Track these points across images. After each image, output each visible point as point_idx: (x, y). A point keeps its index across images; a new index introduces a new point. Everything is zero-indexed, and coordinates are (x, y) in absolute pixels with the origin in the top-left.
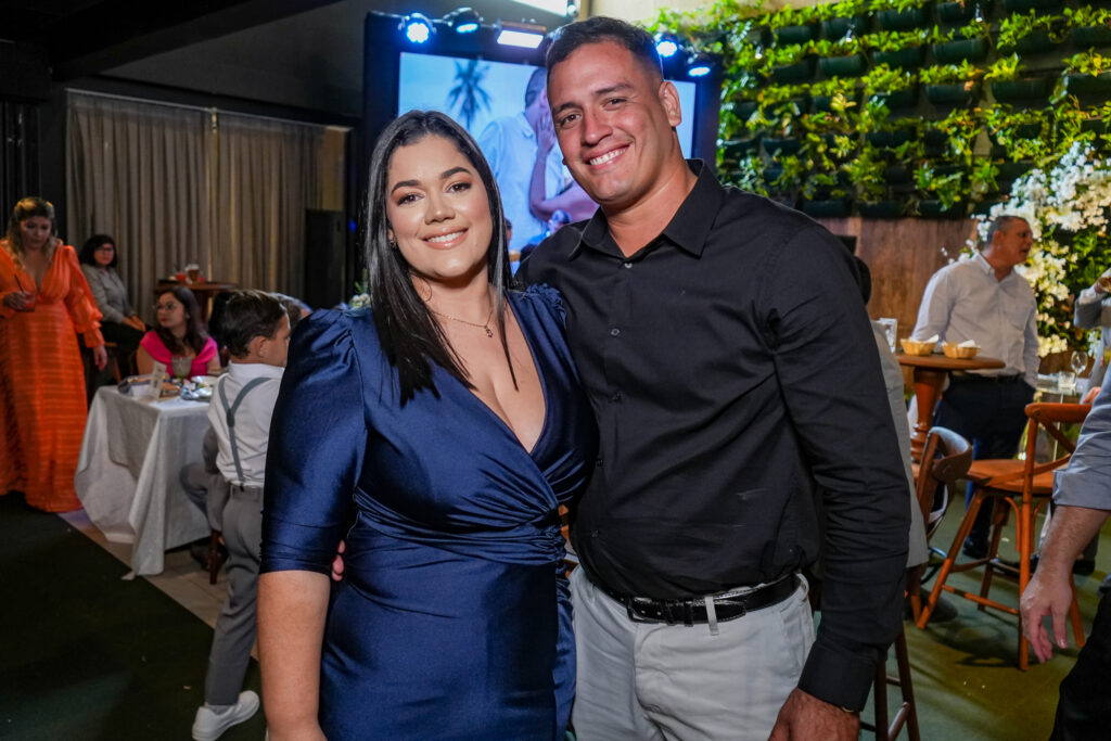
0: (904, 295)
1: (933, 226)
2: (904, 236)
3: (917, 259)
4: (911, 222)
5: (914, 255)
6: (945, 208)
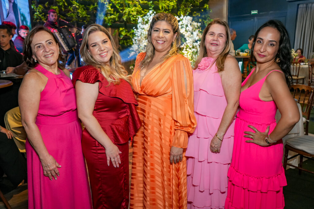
6: (109, 25)
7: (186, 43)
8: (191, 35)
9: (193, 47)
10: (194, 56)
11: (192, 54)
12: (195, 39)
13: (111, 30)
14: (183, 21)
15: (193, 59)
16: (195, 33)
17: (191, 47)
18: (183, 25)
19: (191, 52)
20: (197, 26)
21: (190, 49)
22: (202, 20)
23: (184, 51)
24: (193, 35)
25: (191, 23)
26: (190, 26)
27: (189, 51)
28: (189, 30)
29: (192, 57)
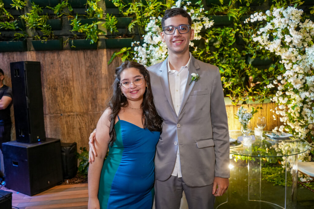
0: (70, 95)
1: (81, 54)
2: (65, 61)
3: (74, 74)
4: (68, 53)
5: (73, 72)
6: (93, 42)
7: (284, 78)
8: (299, 57)
9: (305, 88)
10: (306, 110)
11: (301, 105)
13: (107, 54)
14: (275, 21)
15: (306, 119)
17: (298, 87)
18: (276, 30)
19: (299, 99)
21: (296, 91)
23: (278, 97)
24: (304, 57)
25: (298, 24)
26: (297, 32)
27: (292, 98)
28: (291, 42)
29: (300, 113)
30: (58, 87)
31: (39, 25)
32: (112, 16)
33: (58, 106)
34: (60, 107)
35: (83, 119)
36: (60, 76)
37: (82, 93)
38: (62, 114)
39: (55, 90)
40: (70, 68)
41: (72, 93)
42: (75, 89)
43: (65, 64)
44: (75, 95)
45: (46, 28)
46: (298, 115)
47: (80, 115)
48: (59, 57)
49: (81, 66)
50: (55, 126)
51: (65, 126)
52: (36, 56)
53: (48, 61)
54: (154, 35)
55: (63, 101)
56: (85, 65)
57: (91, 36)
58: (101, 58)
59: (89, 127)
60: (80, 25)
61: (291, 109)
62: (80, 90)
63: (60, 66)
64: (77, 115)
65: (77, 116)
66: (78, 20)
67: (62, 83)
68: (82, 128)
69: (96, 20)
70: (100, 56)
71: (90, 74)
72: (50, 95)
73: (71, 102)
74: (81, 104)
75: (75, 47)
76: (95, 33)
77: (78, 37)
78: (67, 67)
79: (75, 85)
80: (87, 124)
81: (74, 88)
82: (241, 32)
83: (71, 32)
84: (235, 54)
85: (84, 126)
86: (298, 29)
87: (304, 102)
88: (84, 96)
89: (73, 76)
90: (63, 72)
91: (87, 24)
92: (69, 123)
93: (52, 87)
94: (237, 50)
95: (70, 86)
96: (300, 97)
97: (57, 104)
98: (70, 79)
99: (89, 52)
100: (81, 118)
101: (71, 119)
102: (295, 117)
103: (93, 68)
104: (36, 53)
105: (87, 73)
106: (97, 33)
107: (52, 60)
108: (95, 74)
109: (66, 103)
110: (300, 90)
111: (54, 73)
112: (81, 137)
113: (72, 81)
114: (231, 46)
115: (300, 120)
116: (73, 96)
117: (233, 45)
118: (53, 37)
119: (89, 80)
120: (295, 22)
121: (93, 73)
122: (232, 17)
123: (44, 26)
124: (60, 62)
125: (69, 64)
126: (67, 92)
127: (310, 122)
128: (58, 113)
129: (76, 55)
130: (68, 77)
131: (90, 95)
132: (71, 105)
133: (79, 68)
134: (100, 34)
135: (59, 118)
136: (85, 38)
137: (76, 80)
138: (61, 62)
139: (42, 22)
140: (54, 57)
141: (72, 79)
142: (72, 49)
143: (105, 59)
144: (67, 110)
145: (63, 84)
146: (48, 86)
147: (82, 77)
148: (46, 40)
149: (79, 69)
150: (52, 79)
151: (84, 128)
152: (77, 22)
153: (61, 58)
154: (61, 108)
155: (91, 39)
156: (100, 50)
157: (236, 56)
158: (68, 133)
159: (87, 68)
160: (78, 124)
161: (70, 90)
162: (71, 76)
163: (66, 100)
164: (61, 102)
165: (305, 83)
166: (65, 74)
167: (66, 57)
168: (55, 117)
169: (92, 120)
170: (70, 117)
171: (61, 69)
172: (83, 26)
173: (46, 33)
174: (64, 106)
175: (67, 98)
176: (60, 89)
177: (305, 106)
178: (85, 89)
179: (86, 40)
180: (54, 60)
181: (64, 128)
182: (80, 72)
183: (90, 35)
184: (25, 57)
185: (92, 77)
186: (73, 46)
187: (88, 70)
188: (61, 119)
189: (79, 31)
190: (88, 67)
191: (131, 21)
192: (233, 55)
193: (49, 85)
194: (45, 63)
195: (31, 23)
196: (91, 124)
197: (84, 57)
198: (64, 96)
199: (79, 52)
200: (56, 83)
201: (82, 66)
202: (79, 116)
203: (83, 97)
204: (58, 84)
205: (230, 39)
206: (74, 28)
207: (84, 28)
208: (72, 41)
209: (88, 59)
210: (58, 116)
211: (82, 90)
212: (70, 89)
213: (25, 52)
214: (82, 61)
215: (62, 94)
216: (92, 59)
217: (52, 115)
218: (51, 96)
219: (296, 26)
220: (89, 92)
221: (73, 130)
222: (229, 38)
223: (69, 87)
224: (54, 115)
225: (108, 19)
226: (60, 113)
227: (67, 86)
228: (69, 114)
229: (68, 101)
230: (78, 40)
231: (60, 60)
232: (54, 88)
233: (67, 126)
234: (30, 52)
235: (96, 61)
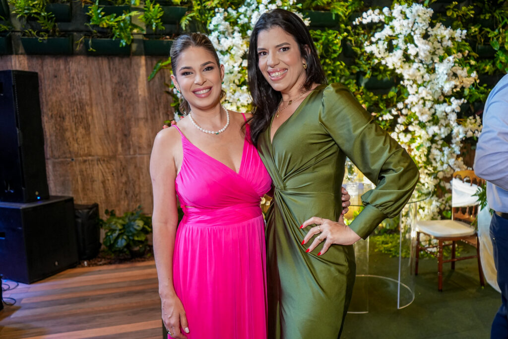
0: (87, 128)
1: (104, 63)
2: (77, 73)
3: (93, 94)
4: (82, 60)
5: (90, 92)
6: (124, 44)
7: (406, 107)
8: (427, 77)
9: (435, 120)
10: (435, 152)
11: (429, 144)
12: (442, 89)
13: (146, 64)
14: (395, 23)
15: (434, 164)
16: (442, 69)
17: (424, 118)
18: (397, 37)
19: (426, 137)
20: (452, 39)
21: (422, 125)
22: (481, 30)
23: (398, 133)
24: (433, 76)
25: (426, 30)
26: (424, 41)
27: (417, 134)
28: (417, 55)
29: (427, 156)
30: (66, 115)
31: (34, 11)
32: (155, 4)
33: (66, 145)
34: (70, 147)
35: (109, 167)
36: (69, 97)
37: (107, 125)
38: (74, 159)
39: (62, 119)
40: (85, 85)
41: (89, 126)
42: (95, 119)
43: (78, 78)
44: (95, 128)
45: (46, 18)
46: (424, 159)
47: (104, 160)
48: (67, 67)
49: (103, 81)
50: (62, 179)
51: (79, 177)
52: (28, 63)
53: (49, 72)
54: (222, 36)
55: (75, 138)
56: (111, 81)
57: (122, 34)
58: (136, 71)
59: (118, 178)
60: (103, 16)
61: (415, 150)
62: (103, 122)
63: (69, 81)
64: (98, 160)
65: (99, 163)
66: (99, 8)
67: (73, 109)
68: (107, 182)
69: (129, 9)
70: (135, 67)
71: (119, 95)
72: (53, 127)
73: (87, 139)
74: (105, 143)
75: (94, 50)
76: (128, 30)
77: (99, 35)
78: (81, 83)
79: (94, 113)
80: (115, 175)
81: (93, 116)
82: (349, 38)
83: (87, 26)
84: (341, 70)
85: (109, 178)
86: (426, 36)
87: (432, 140)
88: (110, 130)
89: (91, 98)
90: (75, 91)
91: (115, 15)
92: (85, 173)
93: (57, 114)
94: (344, 64)
95: (86, 114)
96: (427, 133)
97: (65, 142)
98: (87, 103)
99: (117, 60)
100: (104, 165)
101: (88, 167)
102: (420, 161)
103: (124, 86)
104: (28, 59)
105: (113, 93)
106: (131, 30)
107: (55, 70)
108: (126, 96)
109: (81, 141)
110: (427, 124)
111: (60, 92)
112: (105, 195)
113: (90, 106)
114: (335, 58)
115: (427, 166)
116: (91, 130)
117: (339, 56)
118: (57, 34)
119: (118, 105)
120: (422, 26)
121: (124, 94)
122: (337, 15)
123: (43, 14)
124: (68, 74)
125: (84, 78)
126: (81, 123)
127: (440, 168)
128: (66, 157)
129: (96, 63)
130: (83, 99)
131: (120, 129)
132: (88, 143)
133: (102, 84)
134: (135, 31)
135: (69, 165)
136: (112, 37)
137: (97, 104)
138: (70, 75)
139: (39, 7)
140: (59, 65)
141: (89, 102)
142: (89, 54)
143: (143, 71)
144: (82, 153)
145: (74, 111)
146: (50, 114)
147: (106, 100)
148: (46, 38)
149: (100, 86)
150: (56, 102)
151: (110, 181)
152: (98, 9)
153: (71, 68)
154: (71, 149)
155: (121, 38)
156: (136, 57)
157: (343, 73)
158: (84, 189)
159: (114, 85)
160: (100, 174)
161: (87, 121)
162: (88, 98)
163: (79, 135)
164: (71, 139)
165: (434, 114)
166: (77, 93)
167: (79, 66)
168: (62, 163)
169: (123, 169)
170: (87, 163)
171: (71, 86)
172: (108, 17)
173: (46, 26)
174: (76, 145)
175: (81, 133)
176: (69, 118)
177: (434, 145)
178: (111, 119)
179: (114, 39)
180: (59, 70)
181: (77, 181)
182: (103, 91)
183: (120, 32)
184: (9, 64)
185: (122, 101)
186: (91, 49)
187: (115, 88)
188: (72, 166)
189: (101, 26)
190: (116, 84)
191: (185, 13)
192: (338, 71)
193: (52, 111)
194: (44, 75)
195: (20, 7)
196: (122, 175)
197: (110, 68)
198: (77, 129)
199: (100, 59)
200: (63, 109)
201: (105, 83)
202: (102, 162)
203: (108, 132)
204: (65, 110)
205: (334, 48)
206: (93, 20)
207: (109, 21)
208: (90, 42)
209: (116, 71)
210: (67, 161)
211: (106, 120)
212: (87, 118)
213: (9, 57)
214: (106, 74)
215: (74, 126)
216: (122, 70)
217: (56, 160)
218: (54, 129)
219: (424, 32)
220: (117, 124)
221: (92, 184)
222: (333, 46)
223: (85, 116)
224: (60, 160)
225: (149, 8)
226: (70, 158)
227: (81, 113)
228: (85, 158)
229: (83, 138)
230: (99, 39)
231: (69, 71)
232: (60, 117)
233: (81, 178)
234: (17, 56)
235: (129, 75)
